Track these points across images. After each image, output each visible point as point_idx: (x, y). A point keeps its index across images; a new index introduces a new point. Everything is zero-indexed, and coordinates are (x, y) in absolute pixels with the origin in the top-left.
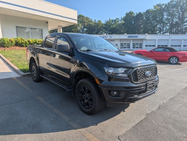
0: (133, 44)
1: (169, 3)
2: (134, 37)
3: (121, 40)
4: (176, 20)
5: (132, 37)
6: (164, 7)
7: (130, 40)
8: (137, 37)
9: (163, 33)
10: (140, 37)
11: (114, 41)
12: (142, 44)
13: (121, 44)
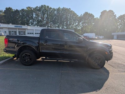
0: (19, 32)
1: (35, 8)
2: (20, 27)
3: (9, 28)
4: (40, 18)
5: (18, 27)
6: (32, 9)
7: (16, 29)
8: (21, 27)
9: (34, 26)
10: (24, 27)
11: (2, 29)
12: (25, 32)
13: (9, 31)
